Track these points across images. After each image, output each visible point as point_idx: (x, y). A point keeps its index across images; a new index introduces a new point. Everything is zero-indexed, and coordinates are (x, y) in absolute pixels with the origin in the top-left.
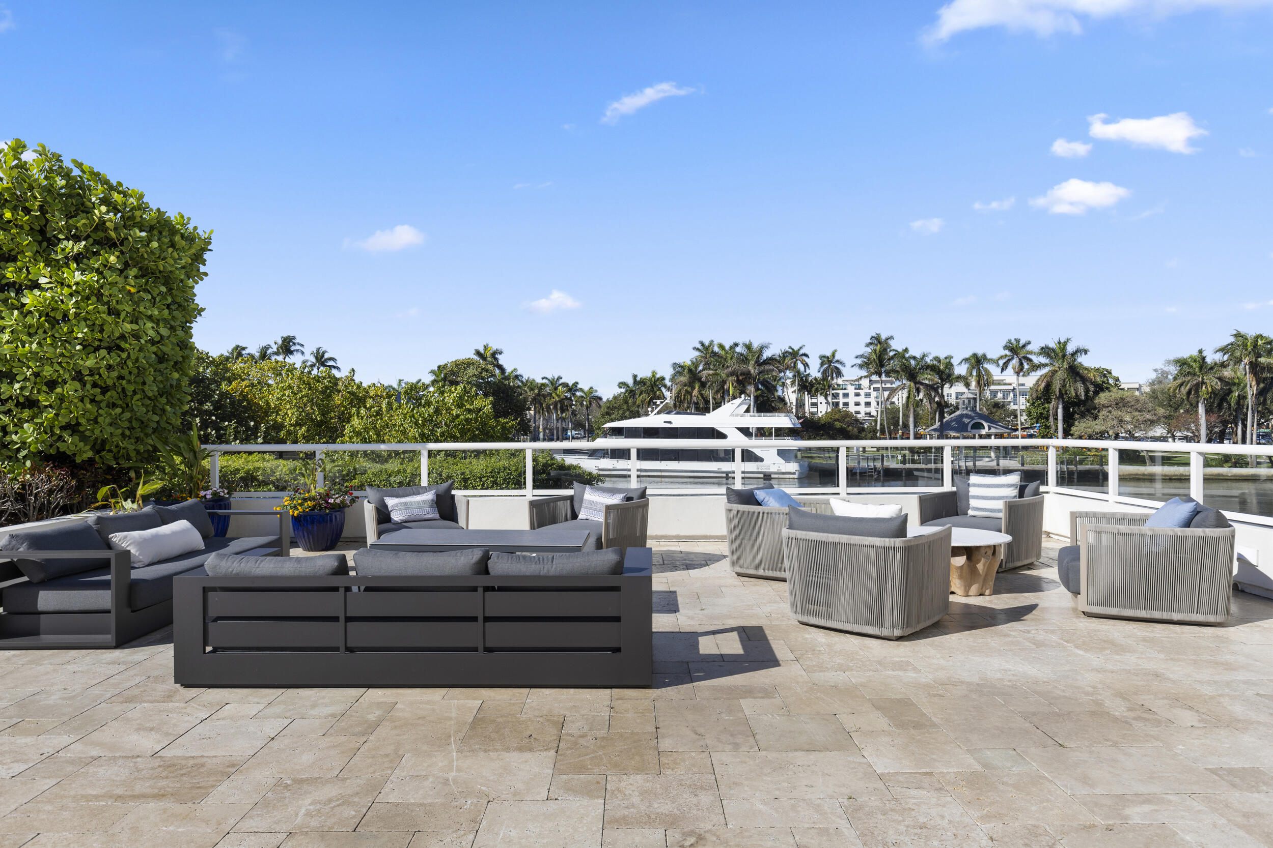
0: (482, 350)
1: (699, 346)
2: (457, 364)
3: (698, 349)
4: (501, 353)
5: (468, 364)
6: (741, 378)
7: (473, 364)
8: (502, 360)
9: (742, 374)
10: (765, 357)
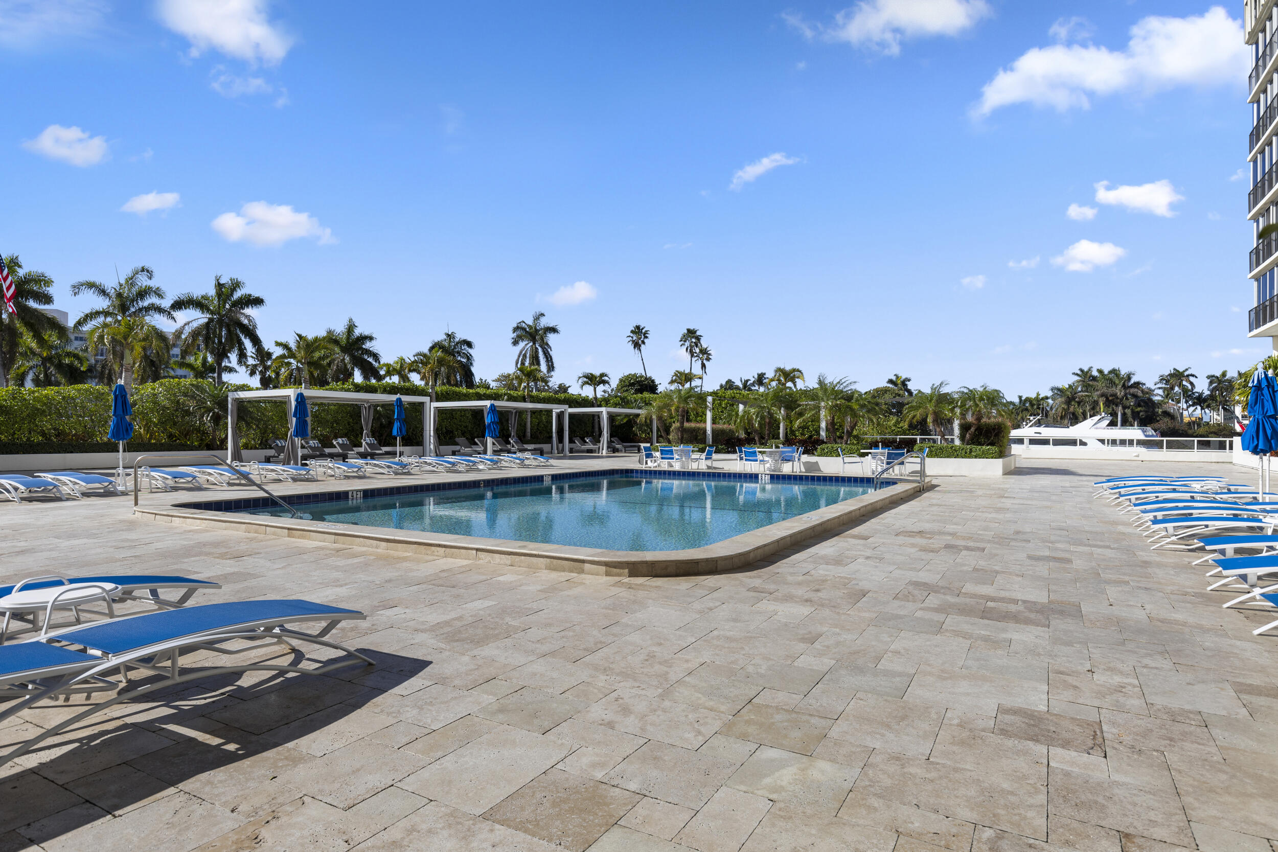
0: (894, 378)
1: (1079, 372)
2: (877, 390)
3: (1077, 374)
4: (909, 380)
5: (885, 391)
6: (1110, 398)
7: (889, 391)
8: (910, 386)
9: (1111, 395)
10: (1132, 382)
